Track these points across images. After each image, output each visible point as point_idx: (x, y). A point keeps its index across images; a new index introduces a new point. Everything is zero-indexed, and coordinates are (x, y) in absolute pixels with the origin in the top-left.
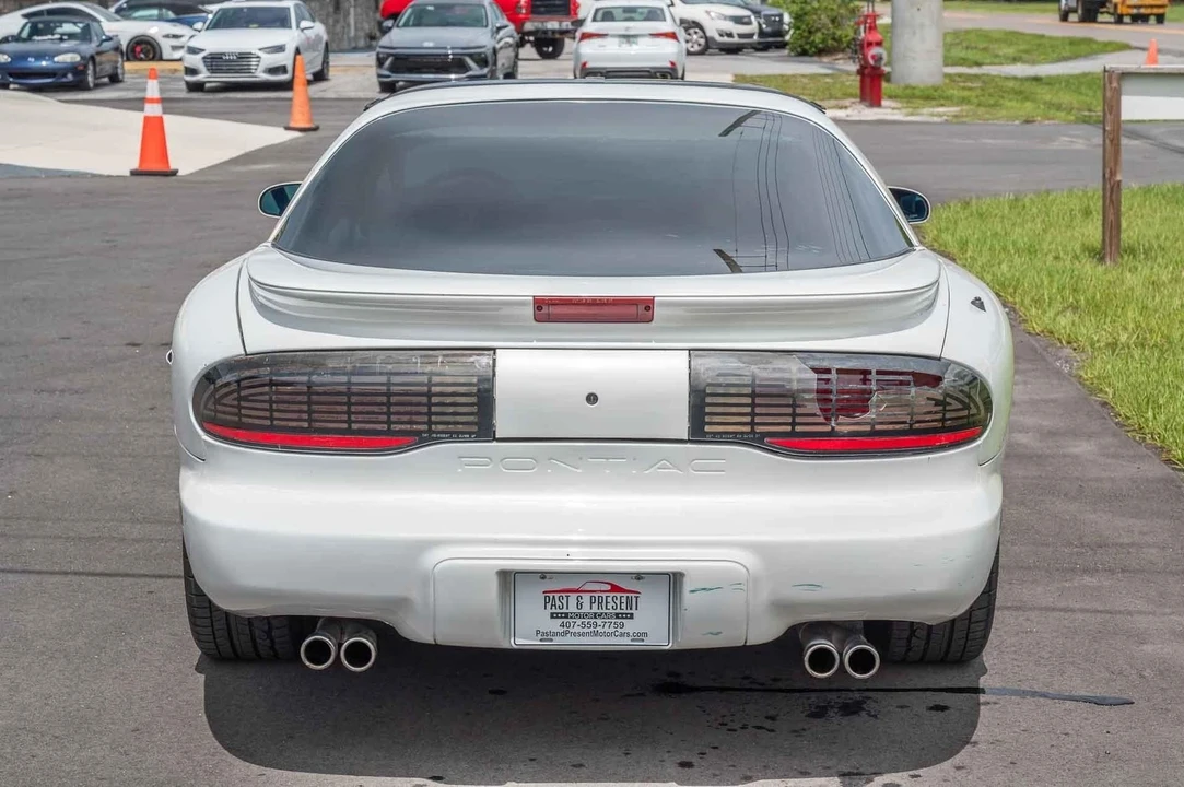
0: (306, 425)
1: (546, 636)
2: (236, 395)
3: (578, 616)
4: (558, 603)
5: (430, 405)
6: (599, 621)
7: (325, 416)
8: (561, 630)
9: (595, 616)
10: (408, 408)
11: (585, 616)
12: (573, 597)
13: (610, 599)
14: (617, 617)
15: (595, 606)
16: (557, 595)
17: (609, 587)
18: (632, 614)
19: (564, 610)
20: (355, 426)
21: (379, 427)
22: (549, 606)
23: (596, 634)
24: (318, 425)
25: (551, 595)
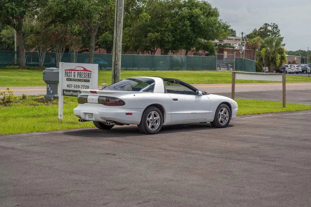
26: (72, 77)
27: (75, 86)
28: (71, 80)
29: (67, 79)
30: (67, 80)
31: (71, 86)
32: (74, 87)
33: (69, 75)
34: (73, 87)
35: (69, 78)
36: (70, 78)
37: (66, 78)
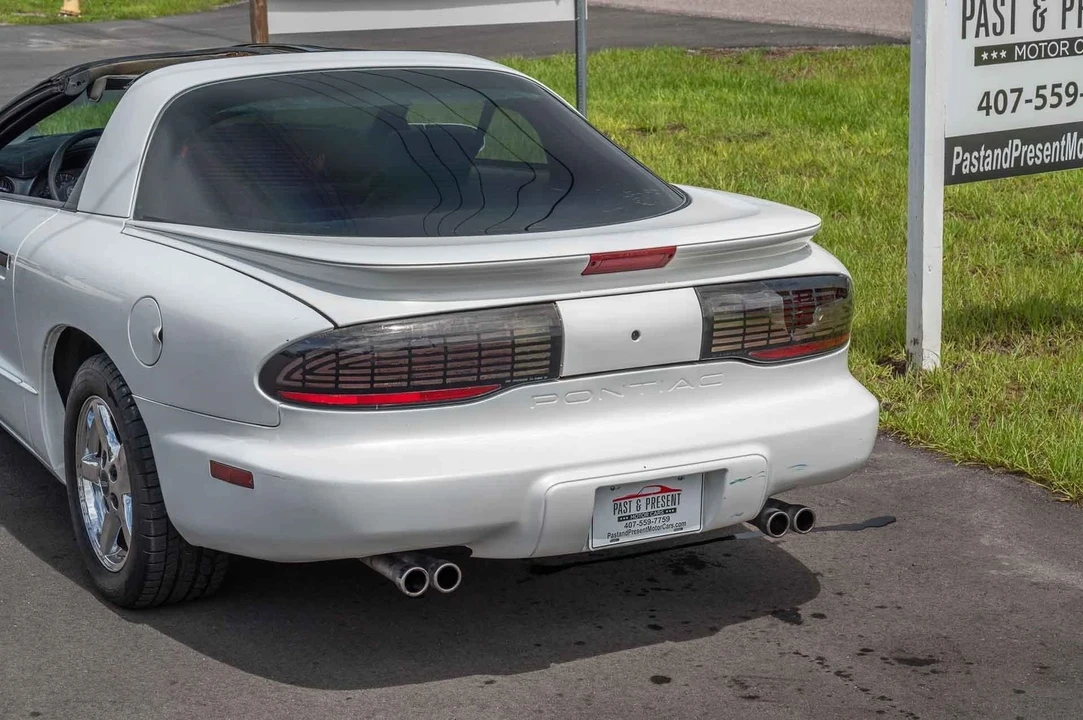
0: (405, 384)
1: (614, 537)
2: (334, 365)
3: (638, 516)
4: (624, 508)
5: (513, 354)
6: (652, 518)
7: (423, 375)
8: (626, 530)
9: (650, 514)
10: (496, 360)
11: (643, 515)
12: (634, 500)
13: (660, 499)
14: (665, 513)
15: (649, 506)
16: (622, 502)
17: (659, 489)
18: (675, 509)
19: (627, 514)
20: (449, 381)
21: (469, 379)
22: (617, 511)
23: (649, 529)
24: (416, 383)
25: (618, 502)
26: (1025, 33)
27: (1047, 92)
28: (1010, 58)
29: (979, 51)
30: (979, 62)
31: (1011, 98)
32: (1039, 102)
33: (993, 18)
34: (1031, 106)
35: (993, 40)
36: (1006, 38)
37: (972, 42)
